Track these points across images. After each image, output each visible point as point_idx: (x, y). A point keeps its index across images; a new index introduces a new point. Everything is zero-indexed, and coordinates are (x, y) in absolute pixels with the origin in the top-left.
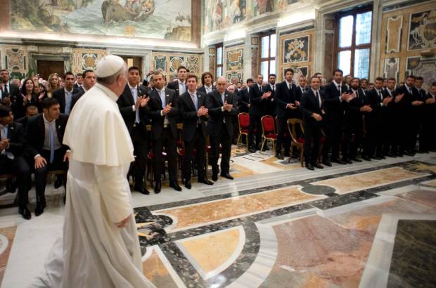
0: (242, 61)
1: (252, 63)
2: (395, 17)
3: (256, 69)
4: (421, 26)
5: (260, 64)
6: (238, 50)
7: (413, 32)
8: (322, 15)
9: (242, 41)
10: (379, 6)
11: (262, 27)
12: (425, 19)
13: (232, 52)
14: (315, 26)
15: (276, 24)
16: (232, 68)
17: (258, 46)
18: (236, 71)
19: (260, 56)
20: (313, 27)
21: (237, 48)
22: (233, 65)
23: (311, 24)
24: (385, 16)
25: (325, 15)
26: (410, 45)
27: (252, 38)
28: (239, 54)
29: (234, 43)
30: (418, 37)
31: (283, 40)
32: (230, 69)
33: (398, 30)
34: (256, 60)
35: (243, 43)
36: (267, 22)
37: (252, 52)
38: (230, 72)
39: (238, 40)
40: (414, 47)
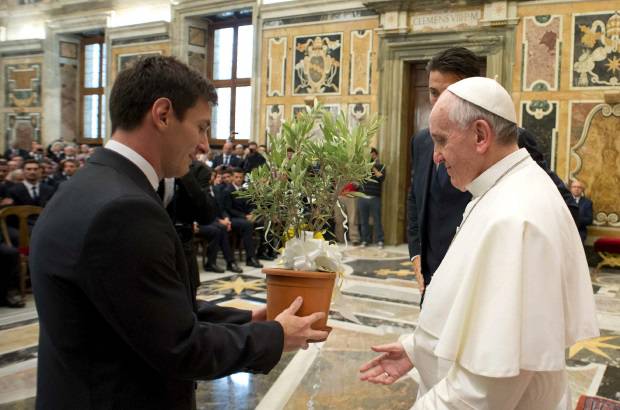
0: (39, 90)
1: (63, 96)
2: (277, 39)
3: (74, 109)
4: (306, 58)
5: (82, 100)
6: (30, 65)
7: (298, 66)
8: (183, 16)
9: (36, 47)
10: (259, 17)
11: (80, 23)
12: (310, 49)
13: (17, 66)
14: (170, 35)
15: (105, 22)
16: (18, 102)
17: (77, 62)
18: (27, 110)
19: (82, 82)
20: (166, 36)
21: (27, 60)
22: (19, 96)
23: (162, 30)
24: (267, 35)
25: (187, 18)
26: (296, 87)
27: (61, 43)
28: (33, 74)
29: (20, 48)
30: (304, 76)
31: (117, 55)
32: (13, 105)
33: (281, 60)
34: (73, 90)
35: (40, 52)
36: (88, 13)
37: (62, 72)
38: (11, 111)
39: (30, 42)
40: (300, 91)
